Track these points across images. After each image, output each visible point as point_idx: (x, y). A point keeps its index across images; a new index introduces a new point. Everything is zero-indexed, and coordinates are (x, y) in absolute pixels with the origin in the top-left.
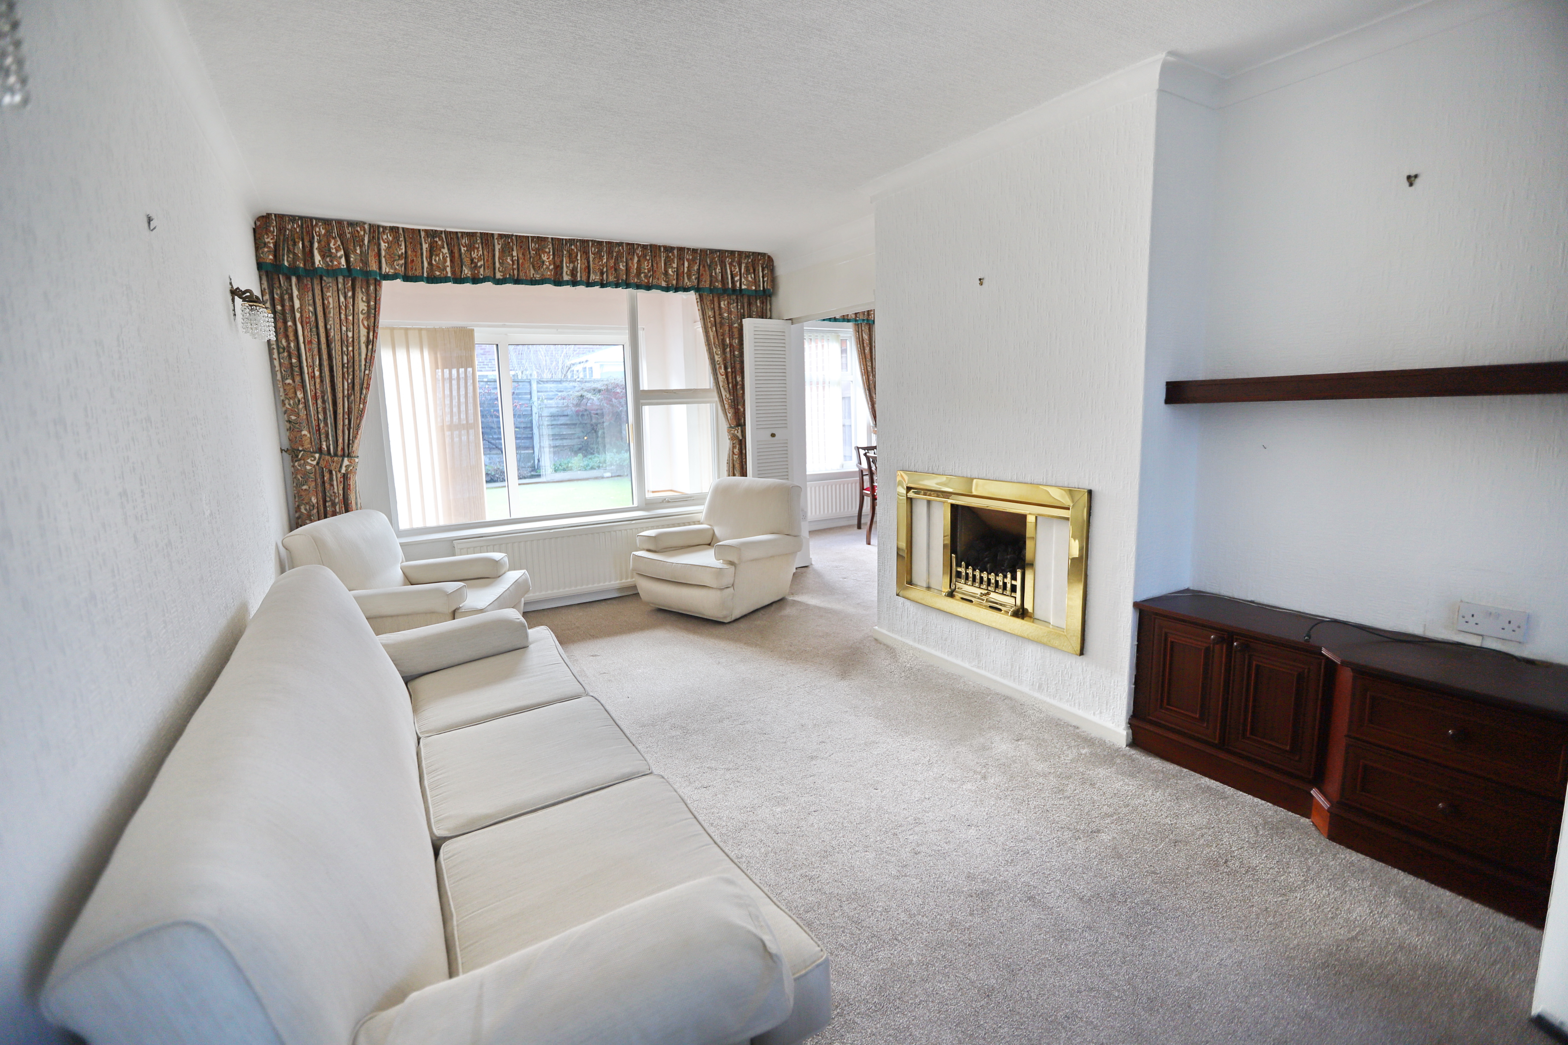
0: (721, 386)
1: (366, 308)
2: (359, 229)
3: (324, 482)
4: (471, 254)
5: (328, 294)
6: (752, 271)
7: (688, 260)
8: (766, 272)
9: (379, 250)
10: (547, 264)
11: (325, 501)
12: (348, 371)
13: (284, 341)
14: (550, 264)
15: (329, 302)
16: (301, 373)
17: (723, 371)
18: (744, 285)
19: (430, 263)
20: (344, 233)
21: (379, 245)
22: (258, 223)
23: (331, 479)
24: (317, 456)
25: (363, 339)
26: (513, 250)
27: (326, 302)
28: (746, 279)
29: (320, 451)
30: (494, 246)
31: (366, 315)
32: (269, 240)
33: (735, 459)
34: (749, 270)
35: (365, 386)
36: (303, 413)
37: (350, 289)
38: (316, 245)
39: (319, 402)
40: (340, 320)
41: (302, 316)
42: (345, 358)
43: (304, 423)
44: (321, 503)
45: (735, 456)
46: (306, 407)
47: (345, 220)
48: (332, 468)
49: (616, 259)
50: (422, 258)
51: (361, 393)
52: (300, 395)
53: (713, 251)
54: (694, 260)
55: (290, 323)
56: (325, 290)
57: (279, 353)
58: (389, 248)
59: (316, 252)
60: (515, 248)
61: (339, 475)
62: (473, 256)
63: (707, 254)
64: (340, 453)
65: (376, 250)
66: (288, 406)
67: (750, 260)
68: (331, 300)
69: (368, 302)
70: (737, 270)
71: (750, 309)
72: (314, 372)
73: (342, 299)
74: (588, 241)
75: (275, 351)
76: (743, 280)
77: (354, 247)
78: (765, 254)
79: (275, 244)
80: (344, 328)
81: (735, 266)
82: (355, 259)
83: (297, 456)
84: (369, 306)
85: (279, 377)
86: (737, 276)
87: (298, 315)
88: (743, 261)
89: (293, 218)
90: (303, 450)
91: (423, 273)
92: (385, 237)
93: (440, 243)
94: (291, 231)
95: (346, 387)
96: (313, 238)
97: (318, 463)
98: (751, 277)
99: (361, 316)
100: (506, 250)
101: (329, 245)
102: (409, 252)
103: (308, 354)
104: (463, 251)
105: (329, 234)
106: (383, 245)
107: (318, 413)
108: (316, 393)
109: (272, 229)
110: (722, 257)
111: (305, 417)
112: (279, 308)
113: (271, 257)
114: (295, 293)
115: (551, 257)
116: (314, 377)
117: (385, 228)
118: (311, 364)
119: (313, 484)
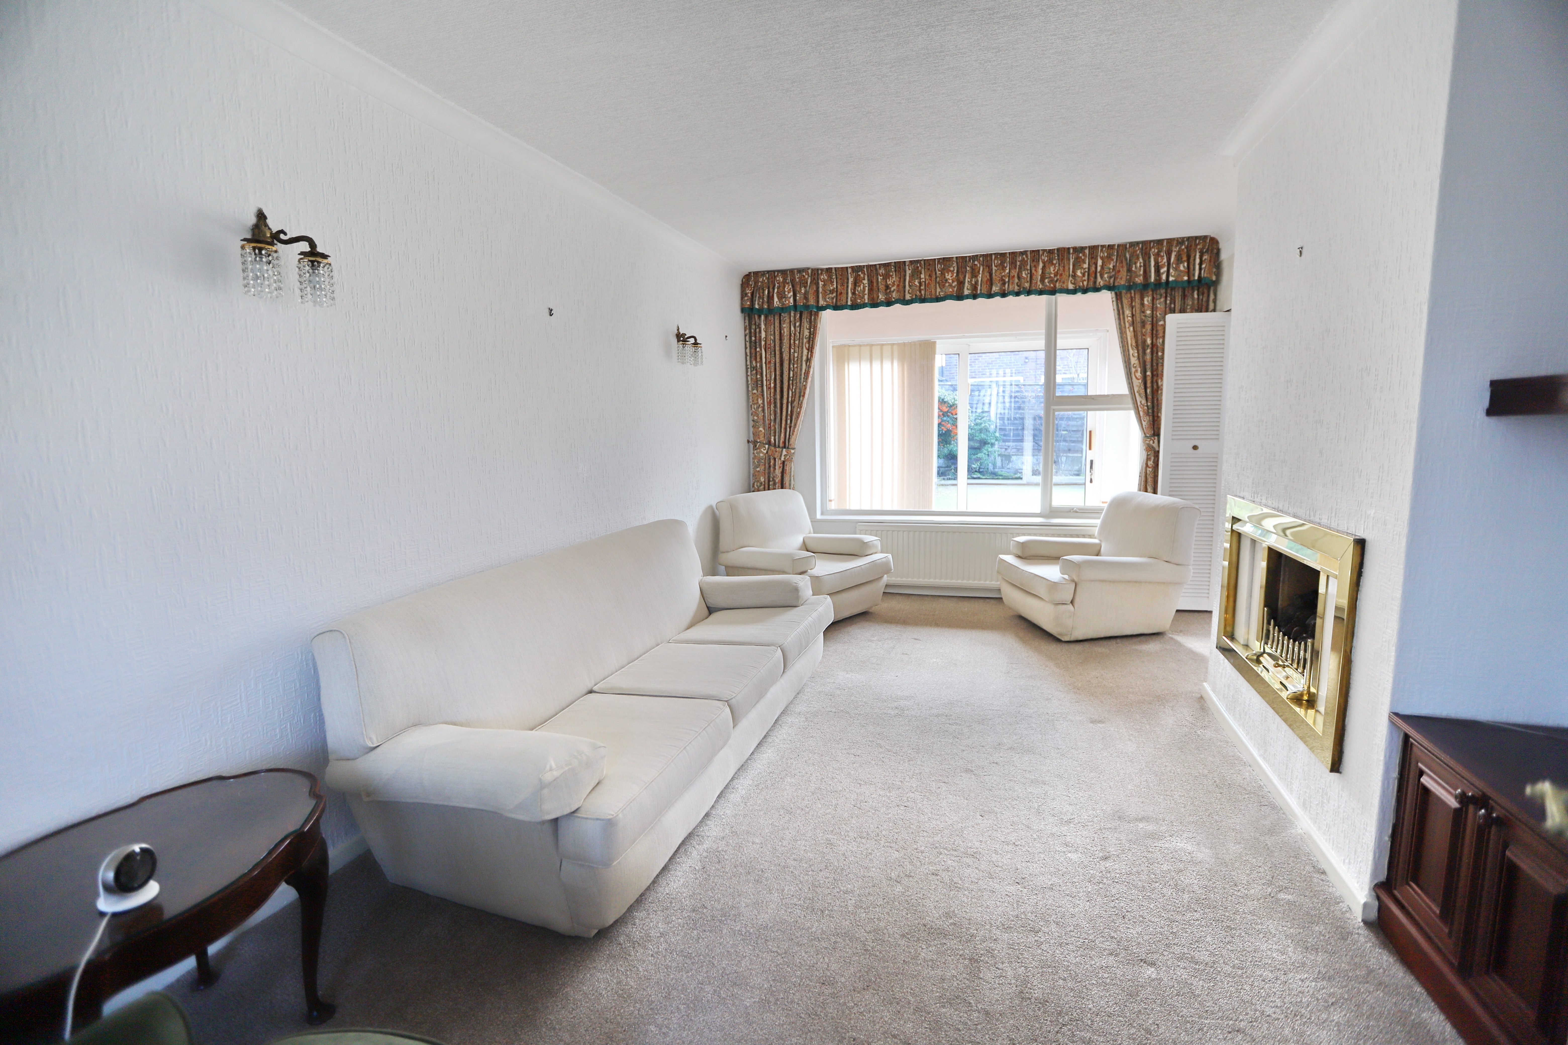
0: (1136, 392)
1: (808, 334)
2: (804, 274)
3: (770, 467)
4: (886, 281)
5: (784, 326)
6: (1185, 258)
7: (1102, 258)
8: (1205, 257)
9: (818, 288)
10: (950, 281)
11: (769, 481)
12: (793, 383)
13: (754, 362)
14: (953, 282)
15: (784, 332)
16: (762, 386)
17: (1139, 374)
18: (1172, 276)
19: (854, 293)
20: (795, 278)
21: (818, 283)
22: (744, 280)
23: (775, 465)
24: (767, 446)
25: (804, 358)
26: (921, 273)
27: (782, 332)
28: (1176, 269)
29: (769, 443)
30: (905, 272)
31: (807, 340)
32: (748, 291)
33: (1148, 472)
34: (1182, 258)
35: (802, 395)
36: (761, 415)
37: (798, 320)
38: (776, 290)
39: (772, 406)
40: (790, 344)
41: (766, 344)
42: (791, 373)
43: (761, 423)
44: (767, 482)
45: (1148, 469)
46: (763, 410)
47: (795, 269)
48: (776, 456)
49: (1020, 268)
50: (847, 290)
51: (799, 400)
52: (760, 402)
53: (1133, 244)
54: (1109, 257)
55: (758, 349)
56: (782, 322)
57: (751, 371)
58: (824, 285)
59: (775, 295)
60: (923, 272)
61: (780, 462)
62: (888, 283)
63: (1126, 248)
64: (781, 445)
65: (815, 289)
66: (753, 410)
67: (1183, 247)
68: (785, 330)
69: (810, 329)
70: (1165, 260)
71: (1184, 303)
72: (770, 384)
73: (792, 328)
74: (991, 255)
75: (749, 370)
76: (1171, 271)
77: (800, 288)
78: (1206, 237)
79: (752, 294)
80: (792, 351)
81: (1163, 256)
82: (800, 298)
83: (756, 446)
84: (810, 332)
85: (750, 389)
86: (1163, 268)
87: (763, 343)
88: (1174, 249)
89: (763, 273)
90: (759, 442)
91: (847, 302)
92: (822, 277)
93: (862, 276)
94: (762, 282)
95: (790, 395)
96: (775, 285)
97: (767, 452)
98: (1184, 267)
99: (805, 340)
100: (916, 273)
101: (784, 289)
102: (839, 287)
103: (768, 371)
104: (879, 280)
105: (785, 282)
106: (821, 283)
107: (771, 414)
108: (770, 400)
109: (751, 283)
110: (1146, 248)
111: (762, 418)
112: (753, 338)
113: (748, 303)
114: (763, 327)
115: (955, 274)
116: (770, 388)
117: (822, 270)
118: (769, 378)
119: (763, 467)
